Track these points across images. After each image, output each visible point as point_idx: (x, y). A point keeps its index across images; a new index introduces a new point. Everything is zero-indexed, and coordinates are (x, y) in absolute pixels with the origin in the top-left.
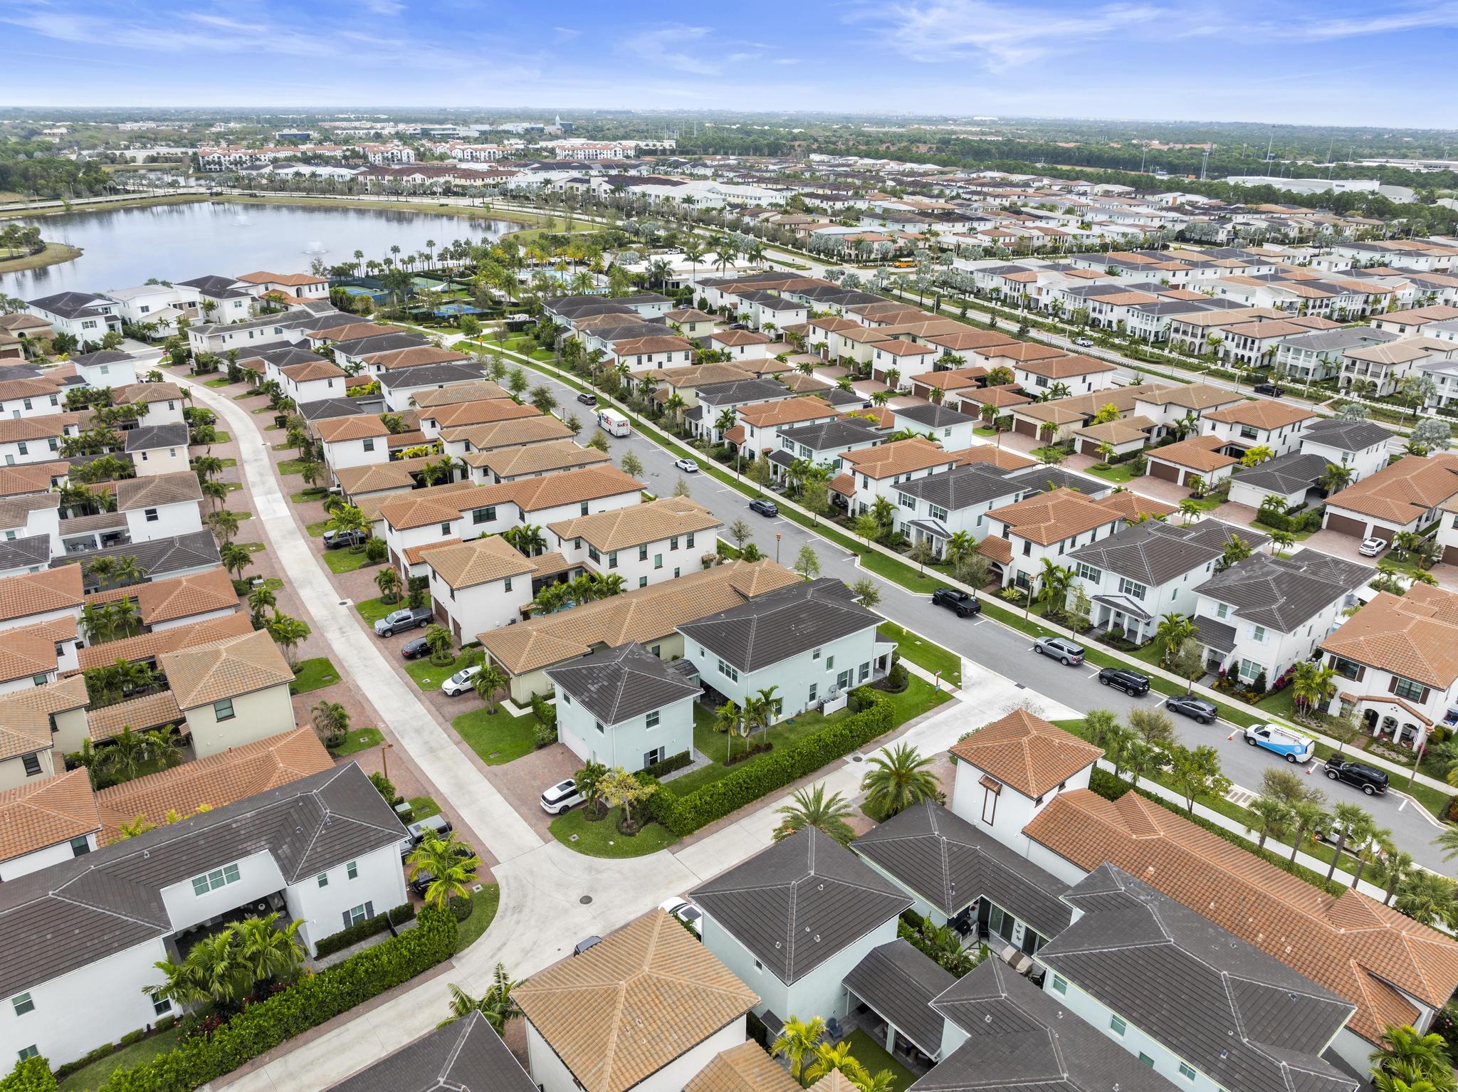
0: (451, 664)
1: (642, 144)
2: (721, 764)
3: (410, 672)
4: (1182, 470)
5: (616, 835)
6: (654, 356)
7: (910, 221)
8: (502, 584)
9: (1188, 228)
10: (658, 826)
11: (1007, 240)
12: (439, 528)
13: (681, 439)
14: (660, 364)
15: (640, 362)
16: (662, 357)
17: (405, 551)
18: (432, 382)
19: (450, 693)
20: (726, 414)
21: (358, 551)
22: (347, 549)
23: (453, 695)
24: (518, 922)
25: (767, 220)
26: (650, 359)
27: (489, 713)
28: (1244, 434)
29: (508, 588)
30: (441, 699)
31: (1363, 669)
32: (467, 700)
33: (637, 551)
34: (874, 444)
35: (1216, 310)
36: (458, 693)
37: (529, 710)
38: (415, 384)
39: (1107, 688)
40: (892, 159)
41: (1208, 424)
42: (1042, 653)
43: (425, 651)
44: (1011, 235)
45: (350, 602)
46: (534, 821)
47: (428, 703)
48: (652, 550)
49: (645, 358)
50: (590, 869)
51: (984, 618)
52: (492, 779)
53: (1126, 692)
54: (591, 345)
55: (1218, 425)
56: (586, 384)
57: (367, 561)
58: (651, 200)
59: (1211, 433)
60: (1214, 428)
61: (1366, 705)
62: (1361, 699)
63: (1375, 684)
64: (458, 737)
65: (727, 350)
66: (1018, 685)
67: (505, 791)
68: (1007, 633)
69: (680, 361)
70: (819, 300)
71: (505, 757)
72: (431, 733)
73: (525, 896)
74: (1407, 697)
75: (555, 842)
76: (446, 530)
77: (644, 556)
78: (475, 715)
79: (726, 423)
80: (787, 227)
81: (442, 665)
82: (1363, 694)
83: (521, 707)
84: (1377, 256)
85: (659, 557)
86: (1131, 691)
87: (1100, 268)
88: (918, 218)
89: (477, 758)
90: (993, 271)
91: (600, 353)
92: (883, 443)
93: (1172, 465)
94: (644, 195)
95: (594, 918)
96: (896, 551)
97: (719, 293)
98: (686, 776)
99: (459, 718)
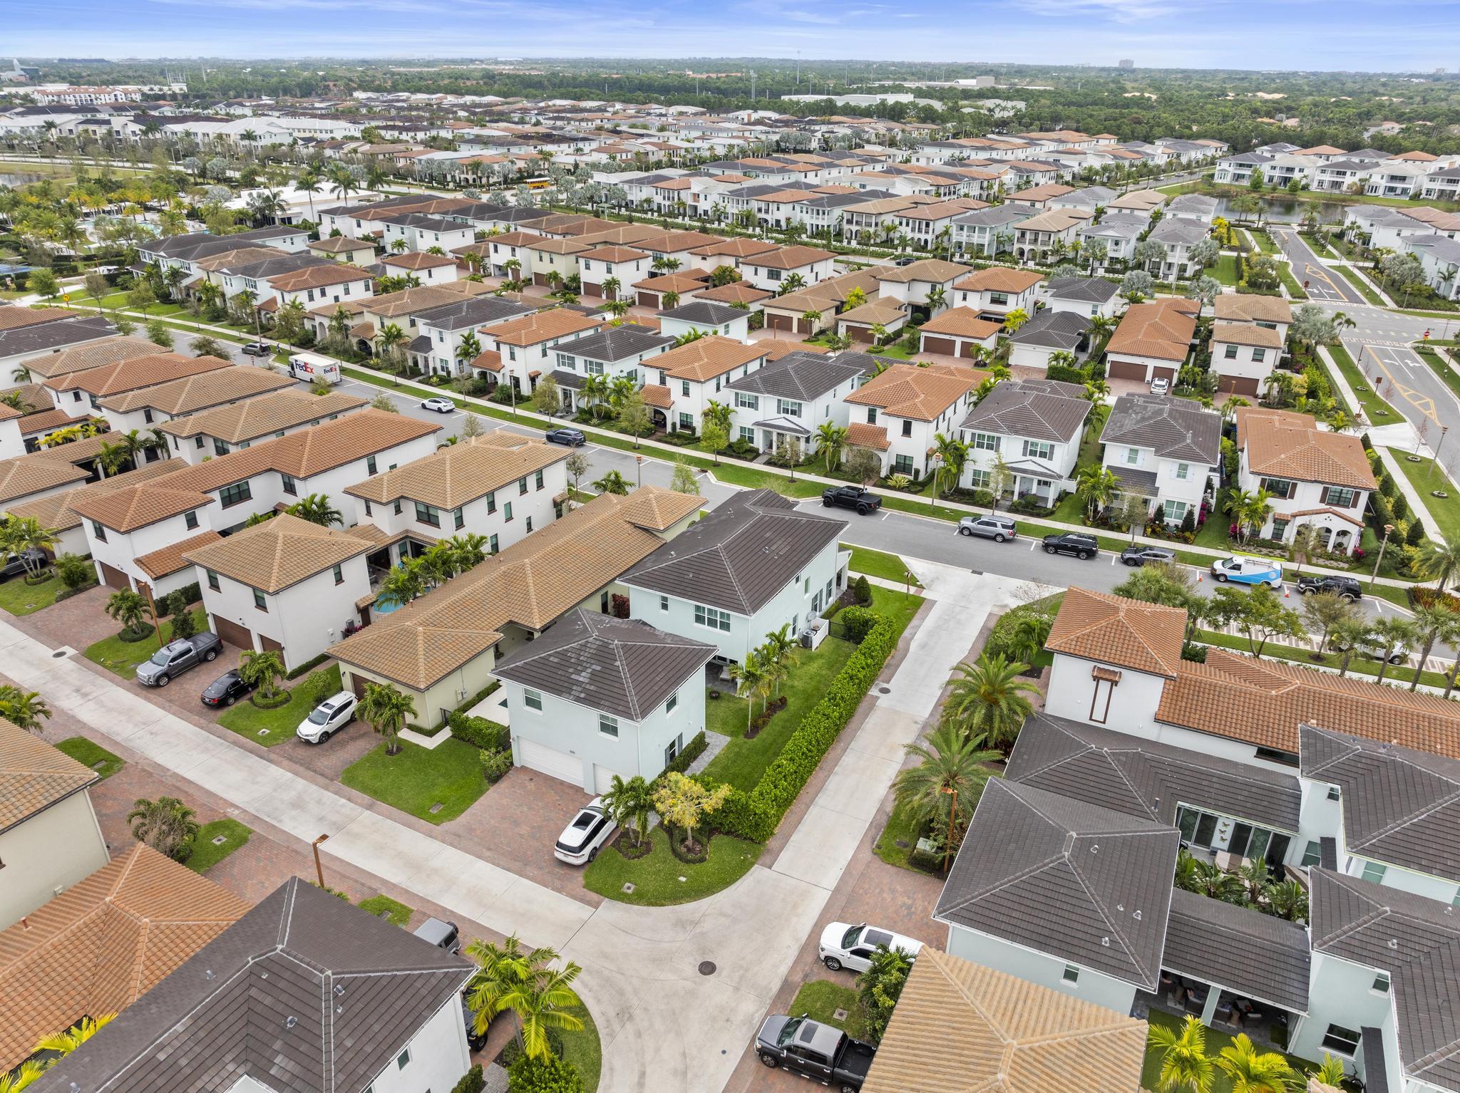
0: (287, 701)
1: (146, 89)
2: (741, 739)
3: (230, 726)
4: (959, 341)
5: (682, 866)
6: (328, 290)
7: (514, 144)
8: (330, 576)
9: (782, 139)
10: (726, 839)
11: (624, 157)
12: (181, 521)
13: (410, 378)
14: (337, 299)
15: (311, 298)
16: (338, 290)
17: (139, 562)
18: (44, 345)
19: (315, 739)
20: (467, 340)
21: (42, 579)
22: (20, 580)
23: (320, 742)
24: (639, 1035)
25: (355, 151)
26: (323, 294)
27: (390, 752)
28: (994, 301)
29: (339, 580)
30: (302, 752)
31: (1295, 486)
32: (343, 744)
33: (484, 502)
34: (663, 349)
35: (875, 201)
36: (326, 736)
37: (446, 733)
38: (18, 351)
39: (1056, 556)
40: (447, 93)
41: (959, 295)
42: (971, 534)
43: (238, 690)
44: (627, 152)
45: (70, 651)
46: (558, 884)
47: (286, 762)
48: (501, 499)
49: (317, 292)
50: (681, 924)
51: (886, 513)
52: (456, 841)
53: (1078, 556)
54: (233, 287)
55: (969, 295)
56: (244, 335)
57: (64, 588)
58: (199, 139)
59: (963, 304)
60: (965, 299)
61: (1300, 521)
62: (1294, 516)
63: (1307, 497)
64: (367, 799)
65: (413, 275)
66: (974, 572)
67: (488, 854)
68: (919, 523)
69: (359, 292)
70: (482, 219)
71: (454, 809)
72: (319, 802)
73: (621, 993)
74: (1338, 505)
75: (606, 903)
76: (192, 523)
77: (492, 508)
78: (370, 761)
79: (468, 350)
80: (381, 157)
81: (275, 706)
82: (1295, 511)
83: (430, 733)
84: (957, 152)
85: (508, 506)
86: (1083, 555)
87: (738, 174)
88: (520, 141)
89: (414, 819)
90: (640, 182)
91: (248, 297)
92: (671, 347)
93: (947, 337)
94: (188, 134)
95: (737, 989)
96: (745, 459)
97: (354, 221)
98: (712, 764)
99: (348, 771)
